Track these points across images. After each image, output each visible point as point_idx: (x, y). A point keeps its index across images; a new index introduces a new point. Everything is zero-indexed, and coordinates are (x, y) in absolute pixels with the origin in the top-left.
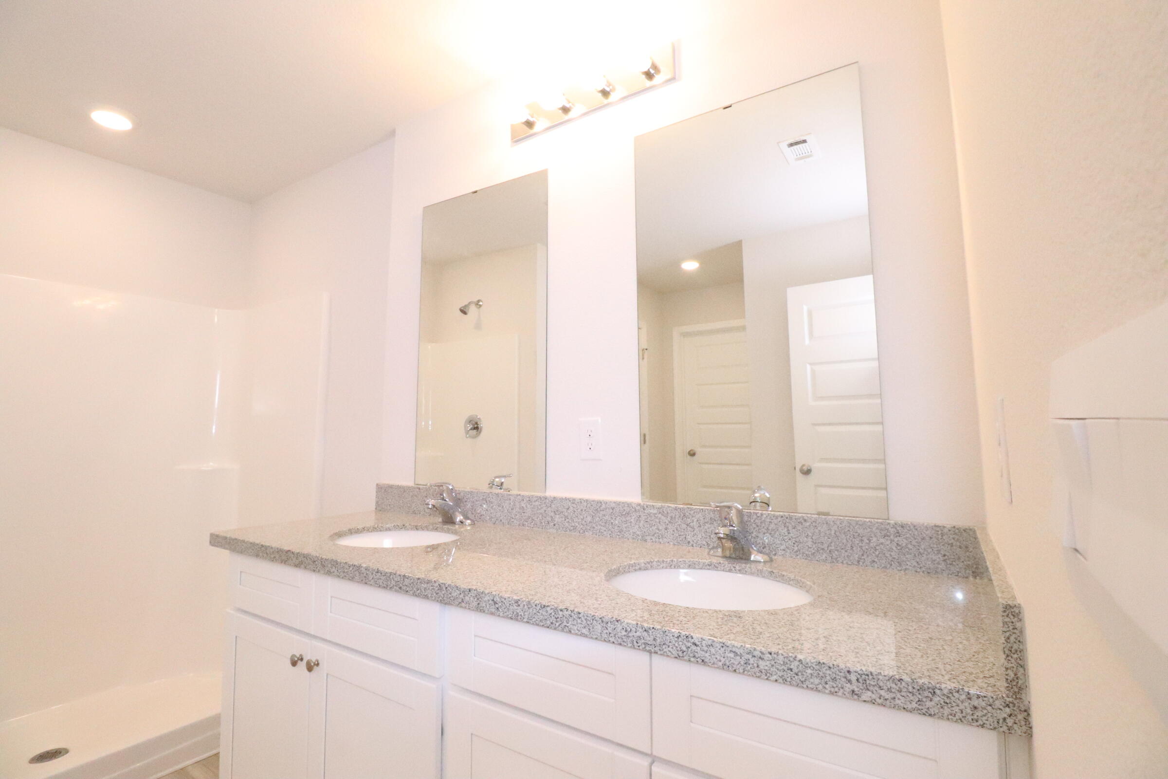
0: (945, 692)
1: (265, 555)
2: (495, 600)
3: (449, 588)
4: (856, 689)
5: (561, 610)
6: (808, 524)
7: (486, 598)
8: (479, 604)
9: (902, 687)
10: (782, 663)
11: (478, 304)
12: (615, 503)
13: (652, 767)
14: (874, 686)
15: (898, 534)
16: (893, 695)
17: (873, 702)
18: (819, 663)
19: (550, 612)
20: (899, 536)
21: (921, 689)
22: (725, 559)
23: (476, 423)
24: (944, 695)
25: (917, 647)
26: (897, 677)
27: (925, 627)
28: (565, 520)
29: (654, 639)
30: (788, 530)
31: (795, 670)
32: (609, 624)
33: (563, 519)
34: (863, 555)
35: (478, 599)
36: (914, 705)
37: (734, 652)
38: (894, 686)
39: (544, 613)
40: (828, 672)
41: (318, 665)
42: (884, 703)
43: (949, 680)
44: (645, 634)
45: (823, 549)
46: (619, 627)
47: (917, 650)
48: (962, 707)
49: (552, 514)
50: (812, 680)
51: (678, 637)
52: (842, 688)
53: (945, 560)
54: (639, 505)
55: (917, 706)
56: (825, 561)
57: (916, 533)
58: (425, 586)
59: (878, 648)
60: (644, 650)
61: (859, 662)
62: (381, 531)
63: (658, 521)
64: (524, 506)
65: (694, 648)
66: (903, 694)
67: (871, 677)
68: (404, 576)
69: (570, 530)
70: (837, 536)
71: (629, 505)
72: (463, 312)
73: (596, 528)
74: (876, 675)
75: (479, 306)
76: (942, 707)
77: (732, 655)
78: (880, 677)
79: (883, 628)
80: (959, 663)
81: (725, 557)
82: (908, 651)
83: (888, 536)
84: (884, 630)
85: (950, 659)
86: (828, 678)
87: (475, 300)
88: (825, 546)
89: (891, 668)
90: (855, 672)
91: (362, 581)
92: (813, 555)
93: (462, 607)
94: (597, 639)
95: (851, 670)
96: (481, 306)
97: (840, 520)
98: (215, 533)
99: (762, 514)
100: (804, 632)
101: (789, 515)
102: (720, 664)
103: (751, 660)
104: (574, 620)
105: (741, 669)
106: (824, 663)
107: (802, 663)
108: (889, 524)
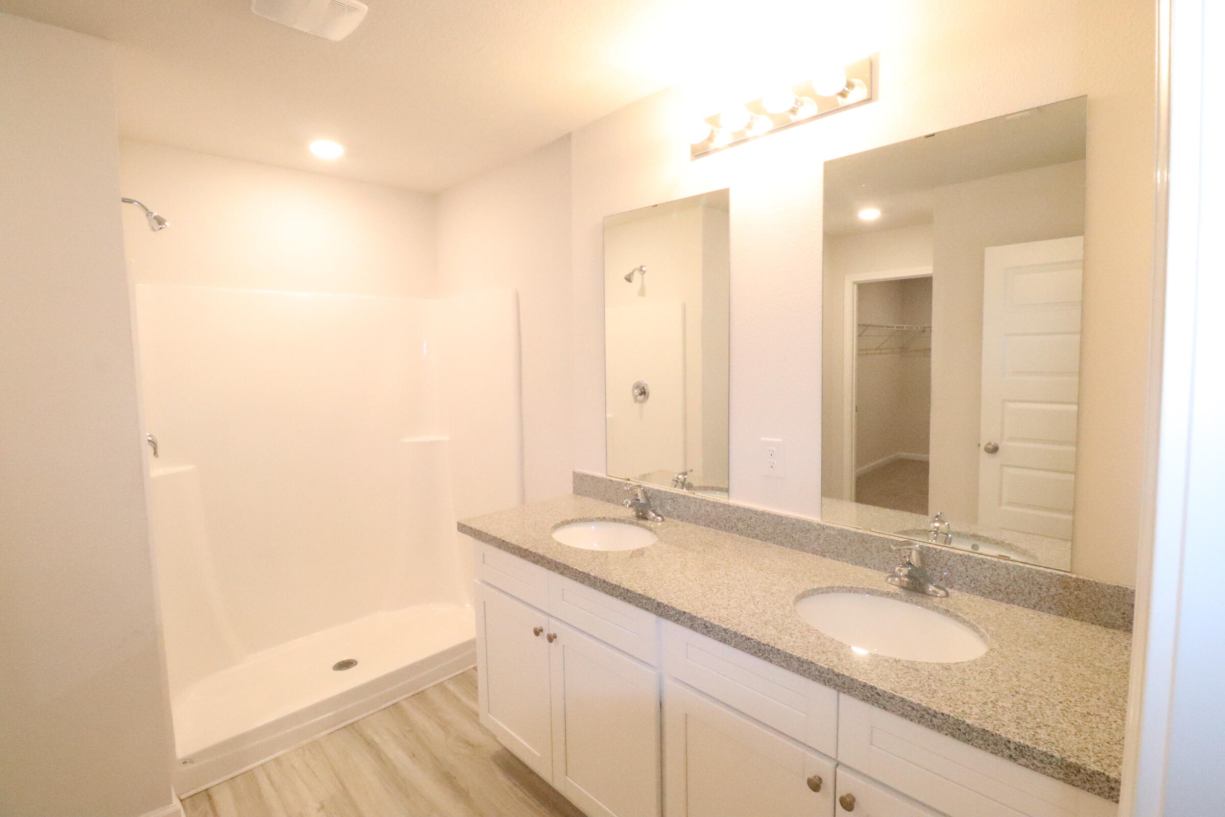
0: (1089, 772)
1: (506, 548)
2: (706, 624)
4: (1014, 755)
5: (764, 645)
6: (987, 566)
7: (699, 622)
8: (692, 625)
9: (1052, 761)
10: (952, 723)
11: (641, 270)
12: (796, 519)
13: (838, 769)
14: (1029, 756)
15: (1078, 588)
16: (1044, 766)
17: (1027, 766)
18: (984, 730)
19: (753, 644)
20: (1080, 590)
21: (1069, 766)
22: (902, 590)
23: (643, 388)
24: (1087, 774)
25: (1074, 722)
26: (1049, 753)
27: (1086, 699)
28: (748, 527)
29: (843, 683)
30: (966, 569)
31: (963, 731)
32: (805, 664)
33: (746, 526)
34: (1040, 601)
35: (692, 621)
36: (1061, 776)
37: (911, 707)
38: (1046, 759)
39: (749, 643)
40: (991, 738)
41: (555, 637)
42: (1036, 769)
43: (1094, 762)
44: (836, 677)
45: (1000, 590)
46: (813, 668)
47: (1073, 726)
48: (1101, 785)
49: (735, 521)
50: (976, 741)
51: (864, 686)
52: (1002, 752)
53: (1123, 618)
54: (819, 525)
55: (1064, 777)
56: (1002, 600)
57: (1097, 589)
59: (1038, 720)
60: (835, 688)
61: (1018, 734)
62: (586, 521)
63: (837, 541)
64: (709, 509)
65: (877, 697)
66: (1053, 766)
67: (1027, 749)
68: (628, 590)
69: (753, 538)
70: (1015, 581)
71: (809, 523)
72: (629, 279)
73: (777, 538)
74: (1032, 748)
75: (642, 272)
76: (1084, 782)
77: (909, 709)
78: (1035, 750)
79: (1047, 697)
80: (1107, 745)
81: (902, 587)
82: (1065, 726)
83: (1068, 588)
84: (1047, 699)
85: (1100, 739)
86: (991, 742)
87: (638, 266)
88: (1003, 588)
89: (1046, 743)
90: (1014, 743)
91: (591, 586)
92: (990, 593)
93: (677, 623)
94: (793, 671)
95: (1011, 740)
96: (644, 272)
97: (1020, 566)
98: (461, 522)
99: (941, 551)
100: (974, 694)
101: (968, 555)
102: (900, 713)
103: (926, 716)
104: (774, 654)
105: (917, 721)
106: (988, 731)
107: (969, 727)
108: (1071, 578)
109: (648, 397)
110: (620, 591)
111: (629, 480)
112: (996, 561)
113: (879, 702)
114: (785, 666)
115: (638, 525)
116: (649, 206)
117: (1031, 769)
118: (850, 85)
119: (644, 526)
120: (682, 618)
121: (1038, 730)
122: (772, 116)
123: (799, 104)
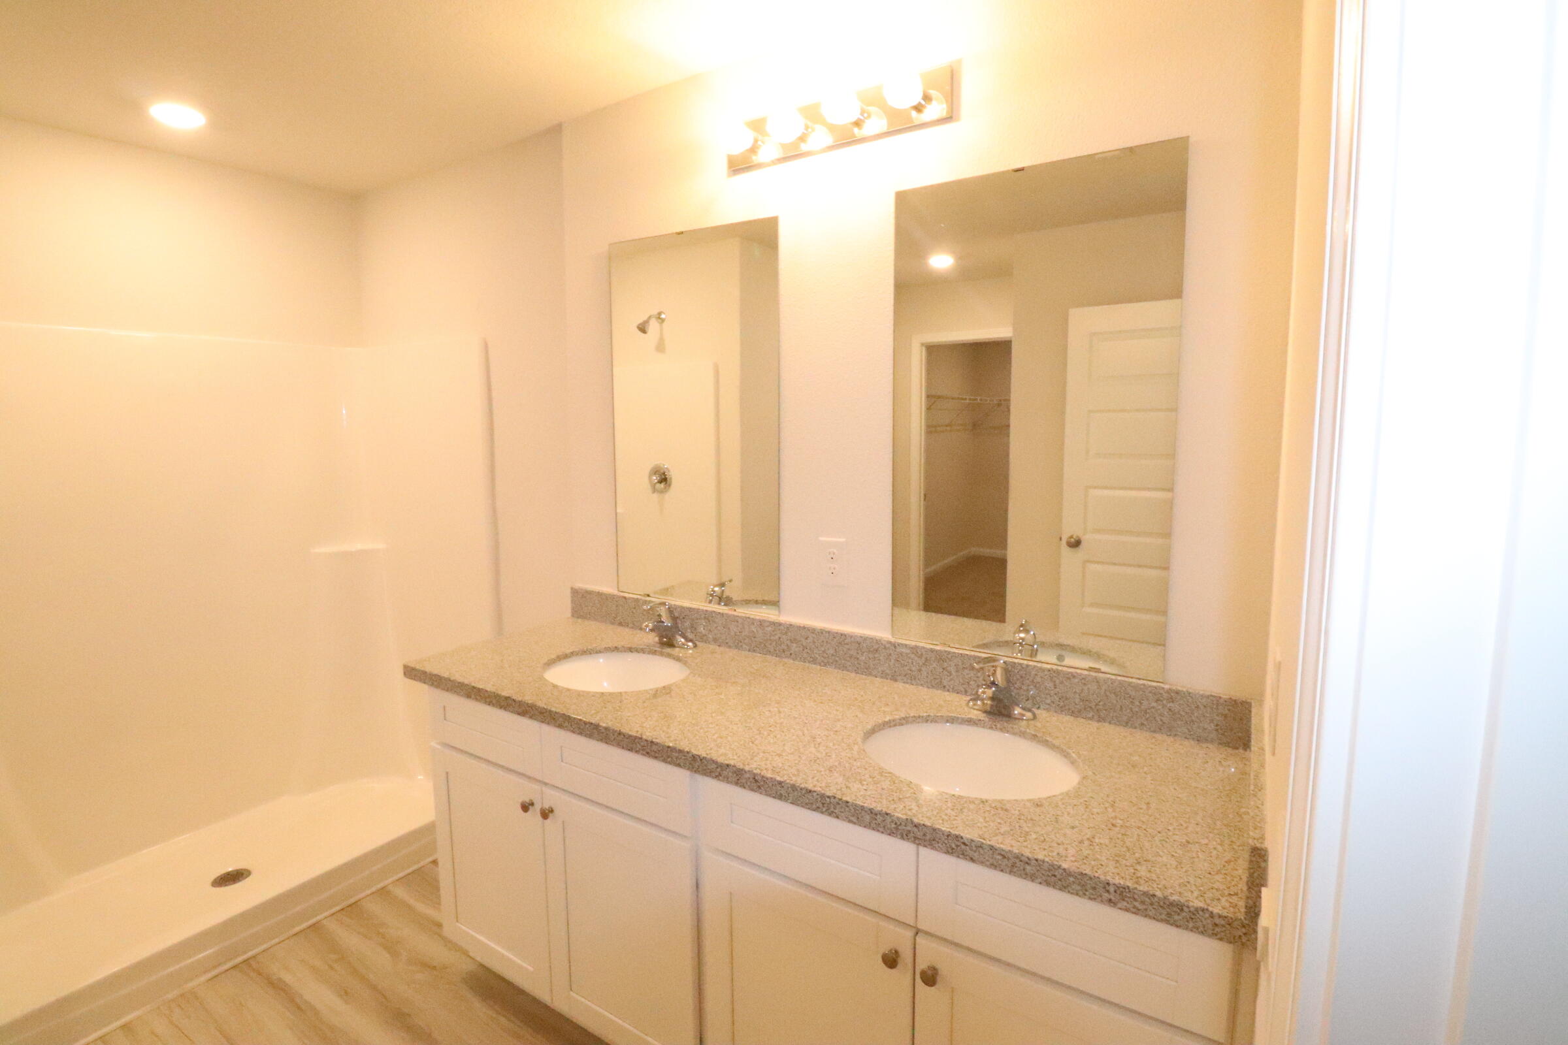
0: (1192, 909)
1: (477, 697)
2: (756, 778)
3: (704, 761)
4: (1113, 899)
5: (829, 797)
6: (1077, 680)
7: (747, 775)
8: (738, 780)
9: (1154, 901)
10: (1047, 869)
11: (658, 316)
12: (861, 637)
13: (917, 938)
14: (1129, 897)
15: (1172, 700)
16: (1145, 907)
17: (1127, 910)
18: (1082, 873)
19: (816, 797)
20: (1173, 702)
21: (1172, 904)
22: (985, 715)
23: (664, 473)
24: (1190, 911)
25: (1174, 854)
26: (1151, 893)
27: (1185, 825)
28: (803, 650)
29: (924, 835)
30: (1055, 685)
31: (1058, 876)
32: (878, 816)
33: (801, 649)
34: (1132, 717)
35: (737, 775)
36: (1163, 917)
37: (1002, 855)
38: (1147, 899)
39: (810, 797)
40: (1090, 882)
41: (552, 811)
42: (1137, 912)
43: (1197, 898)
44: (915, 830)
45: (1090, 708)
46: (889, 820)
47: (1173, 859)
48: (1205, 923)
49: (788, 643)
50: (1073, 887)
51: (948, 836)
52: (1101, 896)
53: (1217, 730)
54: (890, 643)
55: (1166, 918)
56: (1091, 719)
57: (1190, 700)
58: (677, 755)
59: (1137, 855)
60: (914, 842)
61: (1118, 874)
62: (591, 654)
63: (910, 661)
64: (755, 630)
65: (963, 847)
66: (1155, 907)
67: (1127, 890)
68: (652, 742)
69: (809, 662)
70: (1107, 696)
71: (878, 641)
72: (642, 329)
73: (839, 662)
74: (1133, 889)
75: (660, 321)
76: (1187, 921)
77: (1000, 857)
78: (1136, 891)
79: (1144, 827)
80: (1209, 876)
81: (985, 712)
82: (1164, 859)
83: (1161, 701)
84: (1145, 830)
85: (1201, 870)
86: (1089, 886)
87: (655, 312)
88: (1093, 705)
89: (1147, 881)
90: (1114, 884)
91: (601, 740)
92: (1079, 711)
93: (719, 780)
94: (865, 827)
95: (1111, 882)
96: (663, 320)
97: (1112, 679)
98: (409, 665)
99: (1027, 666)
100: (1068, 831)
101: (1057, 670)
102: (988, 863)
103: (1018, 864)
104: (841, 808)
105: (1008, 870)
106: (1086, 874)
107: (1065, 872)
108: (1163, 688)
109: (670, 485)
110: (642, 744)
111: (648, 596)
112: (1086, 675)
113: (965, 854)
114: (855, 821)
115: (662, 654)
116: (673, 234)
117: (1133, 913)
118: (927, 98)
119: (669, 656)
120: (725, 773)
121: (1138, 867)
122: (832, 128)
123: (866, 115)
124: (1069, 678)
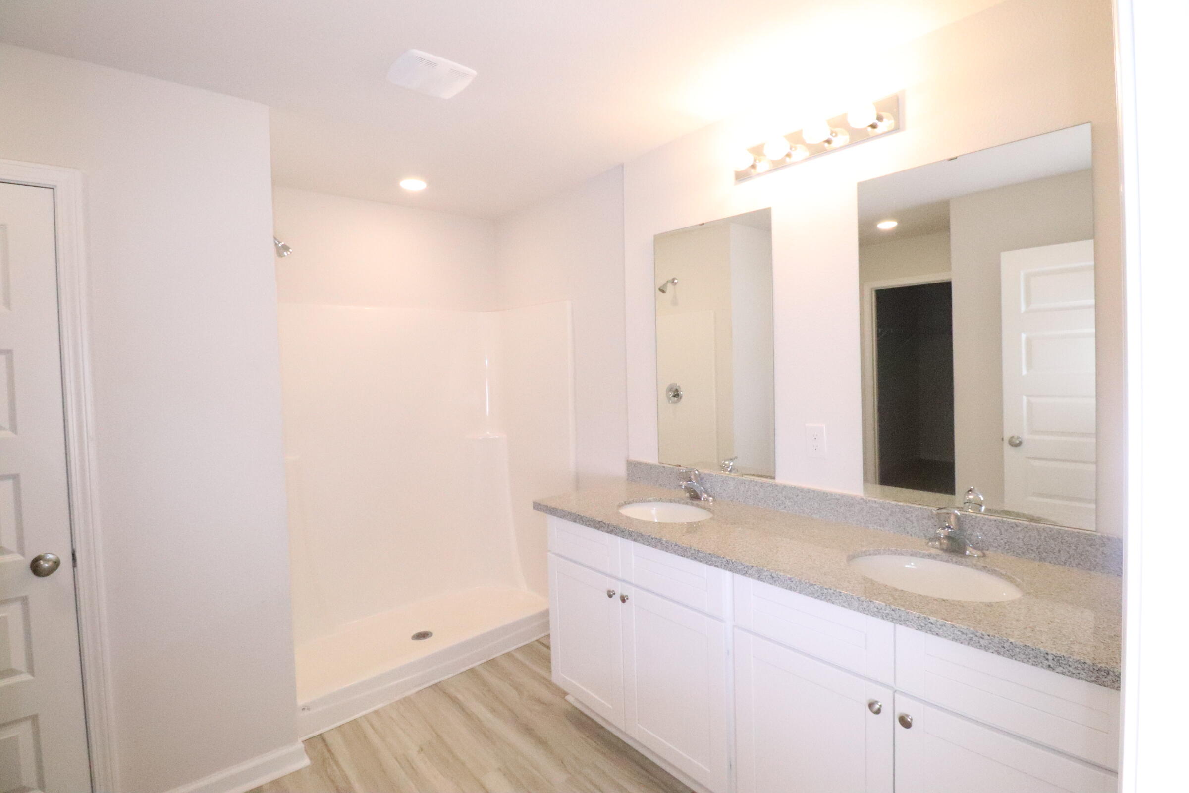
1: (581, 522)
2: (773, 575)
3: (735, 563)
4: (1052, 665)
6: (1019, 529)
8: (759, 576)
9: (1085, 667)
10: (997, 642)
11: (673, 281)
12: (839, 495)
14: (1065, 664)
16: (1078, 671)
17: (1063, 673)
18: (1026, 646)
19: (817, 589)
21: (1099, 670)
22: (942, 551)
23: (677, 390)
26: (1082, 661)
28: (795, 504)
29: (900, 616)
30: (1001, 532)
31: (1007, 648)
32: (864, 603)
33: (793, 504)
34: (1069, 558)
35: (759, 573)
36: (1093, 679)
37: (961, 632)
38: (1079, 666)
39: (812, 589)
40: (1032, 652)
41: (628, 598)
42: (1072, 675)
44: (893, 612)
45: (1032, 550)
46: (872, 605)
49: (783, 498)
50: (1019, 656)
52: (1042, 663)
54: (862, 499)
55: (1096, 680)
56: (1034, 559)
57: (1121, 545)
58: (716, 559)
59: (1072, 640)
60: (892, 621)
61: (1055, 648)
63: (879, 513)
64: (758, 490)
65: (930, 625)
66: (1086, 671)
67: (1063, 659)
70: (1046, 541)
71: (853, 498)
72: (662, 291)
73: (823, 513)
74: (1067, 658)
75: (674, 284)
76: (1113, 682)
77: (959, 633)
78: (1070, 659)
81: (942, 549)
83: (1094, 545)
86: (1032, 655)
87: (671, 278)
88: (1035, 548)
89: (1079, 654)
90: (1052, 654)
91: (663, 550)
92: (1023, 553)
93: (745, 576)
94: (854, 610)
95: (1048, 653)
96: (676, 284)
97: (1050, 528)
98: (537, 501)
99: (976, 517)
100: (1014, 622)
101: (1002, 520)
102: (950, 637)
103: (975, 638)
104: (836, 596)
105: (966, 643)
106: (1029, 646)
107: (1012, 644)
108: (1096, 535)
109: (681, 398)
110: (691, 552)
111: (680, 466)
112: (1027, 524)
113: (933, 630)
114: (846, 606)
115: (692, 504)
117: (1067, 675)
118: (880, 119)
119: (697, 506)
120: (750, 572)
121: (1073, 646)
122: (809, 146)
123: (834, 135)
124: (1012, 527)
